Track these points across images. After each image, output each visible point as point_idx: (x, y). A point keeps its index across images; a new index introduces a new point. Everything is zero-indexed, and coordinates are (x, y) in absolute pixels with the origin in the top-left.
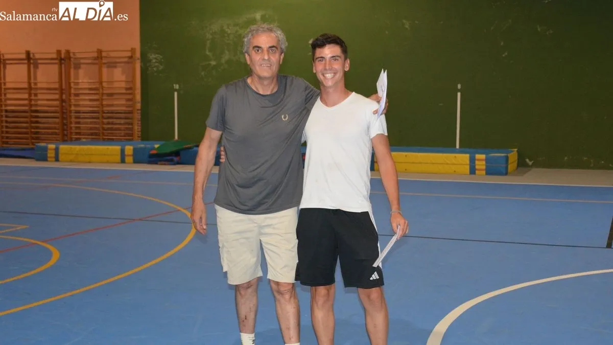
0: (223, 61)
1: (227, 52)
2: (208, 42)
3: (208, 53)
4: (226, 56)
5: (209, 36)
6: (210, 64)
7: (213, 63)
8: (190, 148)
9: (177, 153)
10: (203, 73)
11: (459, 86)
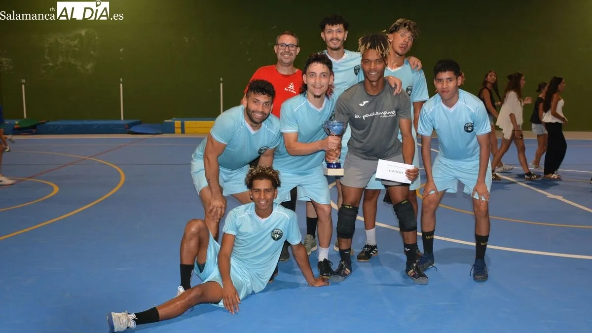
0: (58, 63)
1: (61, 57)
2: (47, 50)
3: (46, 57)
4: (61, 60)
5: (46, 46)
6: (49, 66)
7: (51, 64)
8: (44, 123)
9: (34, 127)
10: (43, 72)
11: (221, 79)
